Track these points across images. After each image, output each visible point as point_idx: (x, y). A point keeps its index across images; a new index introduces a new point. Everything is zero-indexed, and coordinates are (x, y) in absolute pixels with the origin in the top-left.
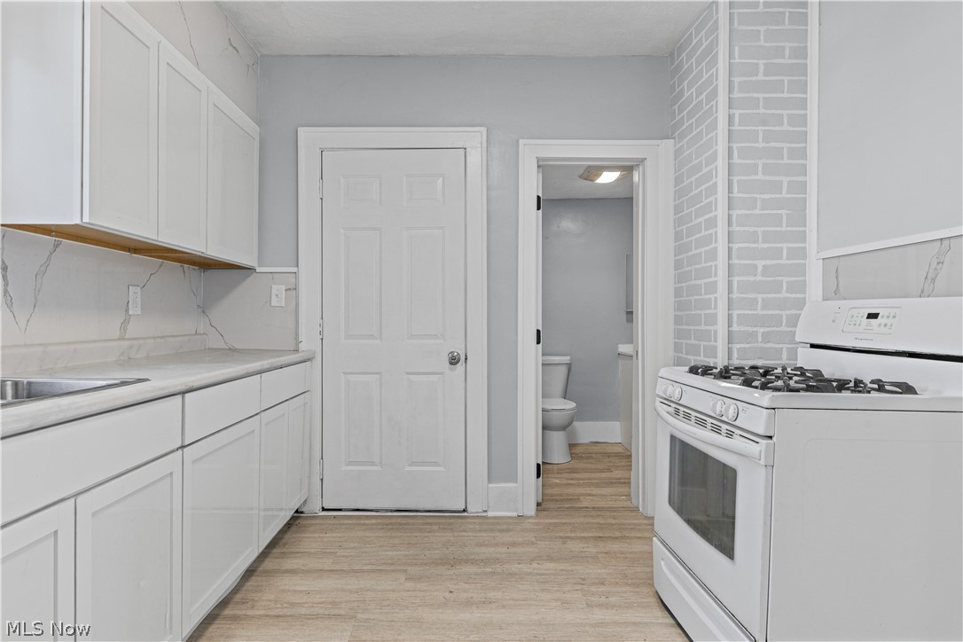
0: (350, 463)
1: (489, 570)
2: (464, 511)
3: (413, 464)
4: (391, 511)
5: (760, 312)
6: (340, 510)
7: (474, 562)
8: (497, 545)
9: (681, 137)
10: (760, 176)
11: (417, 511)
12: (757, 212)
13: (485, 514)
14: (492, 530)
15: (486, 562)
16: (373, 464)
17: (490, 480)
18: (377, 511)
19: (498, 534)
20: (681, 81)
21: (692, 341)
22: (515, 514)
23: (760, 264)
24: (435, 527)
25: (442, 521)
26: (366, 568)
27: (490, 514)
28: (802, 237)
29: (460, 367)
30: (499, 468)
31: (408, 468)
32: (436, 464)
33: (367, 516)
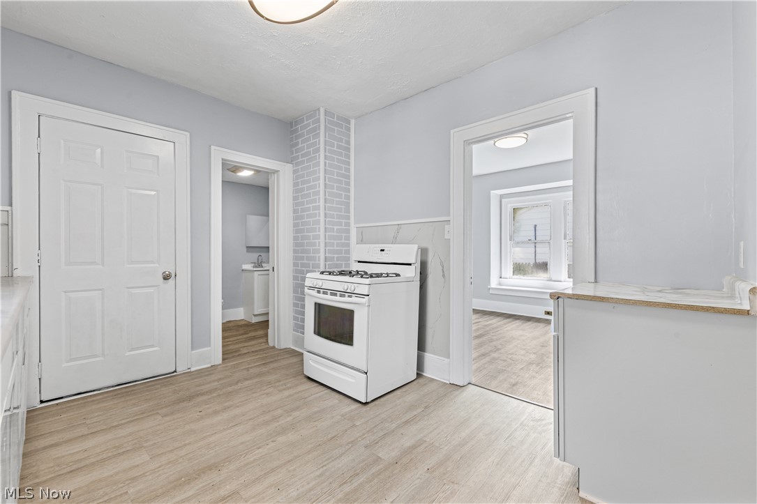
0: (71, 360)
1: (215, 395)
2: (175, 371)
3: (133, 349)
4: (113, 387)
5: (335, 248)
6: (62, 398)
7: (202, 394)
8: (210, 383)
9: (297, 164)
10: (335, 191)
11: (135, 381)
12: (334, 205)
13: (189, 370)
14: (201, 377)
15: (210, 392)
16: (95, 356)
17: (192, 349)
18: (99, 390)
19: (206, 378)
20: (297, 138)
21: (305, 261)
22: (209, 365)
23: (335, 228)
24: (159, 386)
25: (160, 381)
26: (123, 422)
27: (193, 369)
28: (348, 218)
29: (171, 281)
30: (198, 340)
31: (128, 354)
32: (153, 346)
33: (91, 396)
